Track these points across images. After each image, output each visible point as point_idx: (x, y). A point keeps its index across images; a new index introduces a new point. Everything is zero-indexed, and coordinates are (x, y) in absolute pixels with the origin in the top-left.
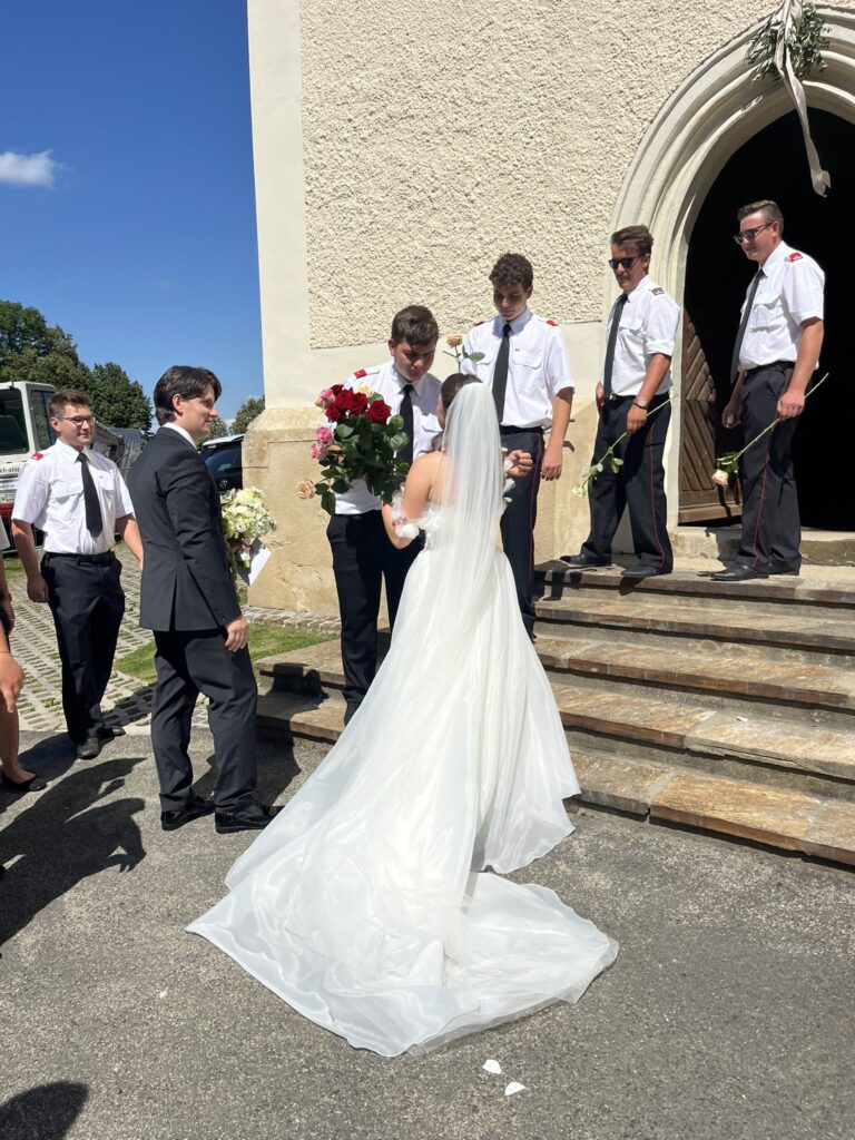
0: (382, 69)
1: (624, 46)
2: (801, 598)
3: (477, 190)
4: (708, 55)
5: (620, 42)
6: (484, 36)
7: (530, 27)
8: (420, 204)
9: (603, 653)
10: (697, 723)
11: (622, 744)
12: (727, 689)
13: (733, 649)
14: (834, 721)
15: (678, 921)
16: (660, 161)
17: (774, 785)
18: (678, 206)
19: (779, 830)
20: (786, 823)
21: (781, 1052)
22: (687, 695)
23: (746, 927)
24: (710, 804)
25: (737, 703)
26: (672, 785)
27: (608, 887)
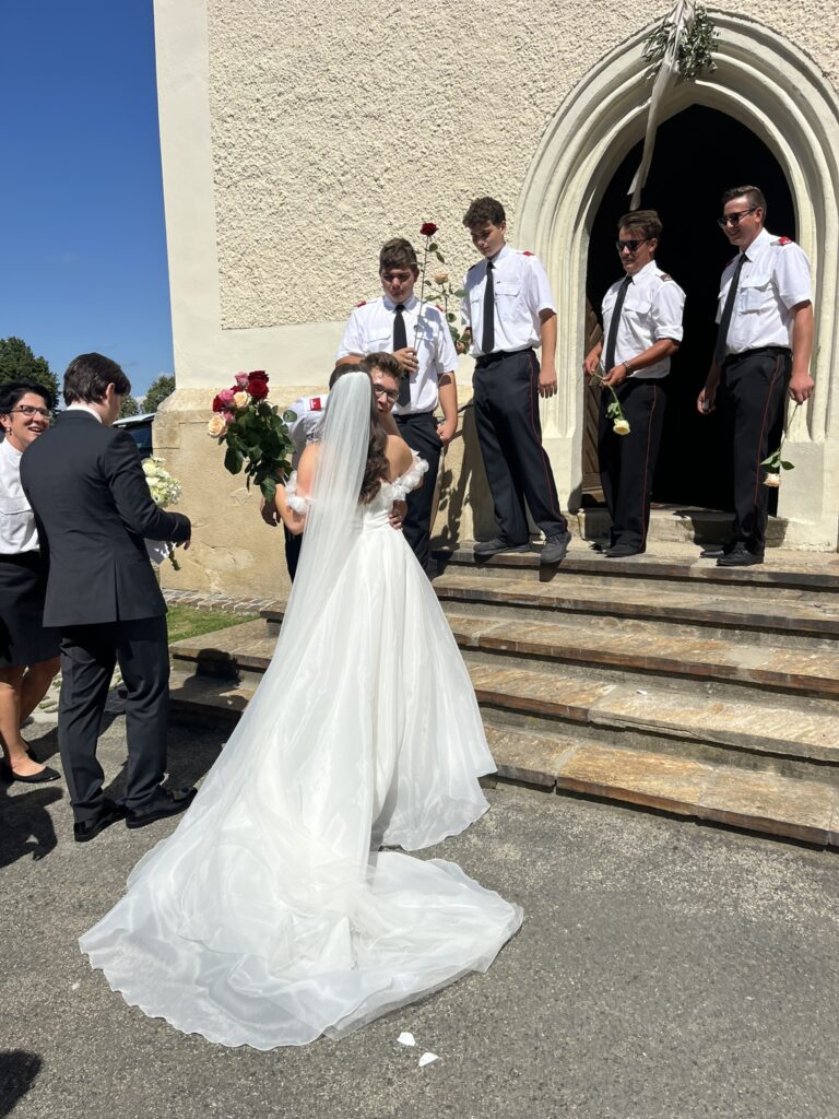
0: (289, 50)
1: (528, 40)
2: (695, 576)
3: (386, 175)
4: (607, 51)
5: (523, 35)
6: (391, 22)
7: (436, 16)
8: (330, 187)
9: (512, 631)
10: (600, 697)
11: (530, 718)
12: (629, 664)
13: (633, 625)
14: (725, 692)
15: (583, 888)
16: (562, 154)
17: (671, 754)
18: (579, 199)
19: (674, 797)
20: (681, 789)
21: (678, 1009)
22: (591, 670)
23: (645, 891)
24: (613, 775)
25: (637, 676)
26: (577, 757)
27: (518, 858)
